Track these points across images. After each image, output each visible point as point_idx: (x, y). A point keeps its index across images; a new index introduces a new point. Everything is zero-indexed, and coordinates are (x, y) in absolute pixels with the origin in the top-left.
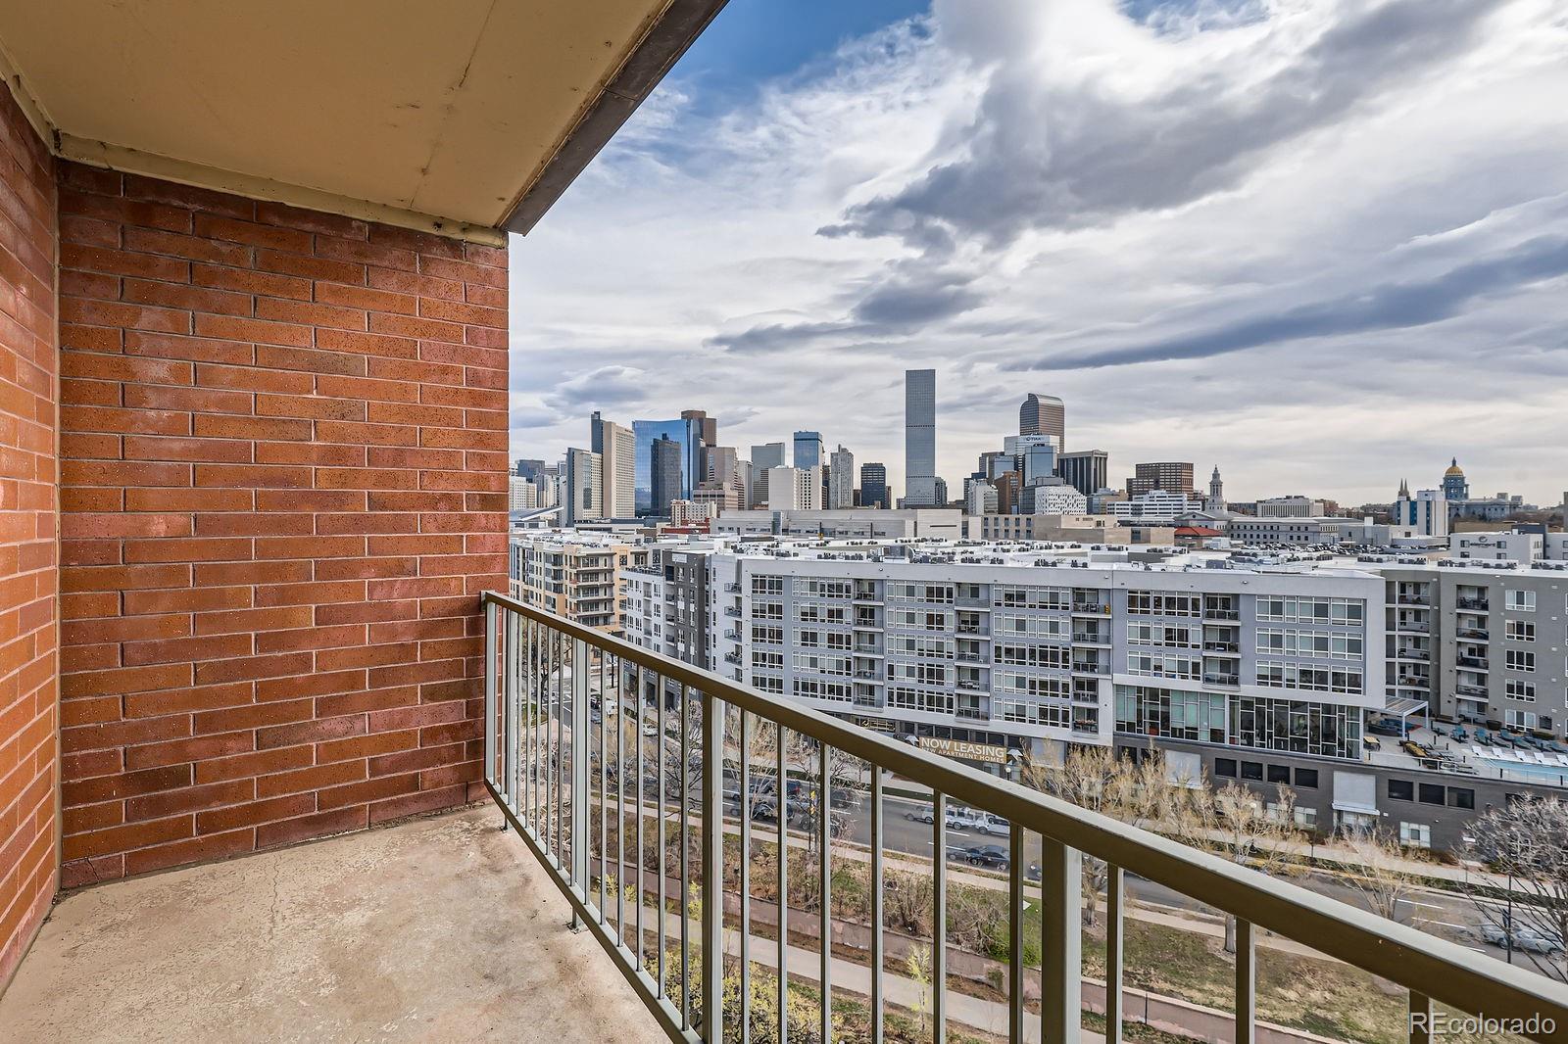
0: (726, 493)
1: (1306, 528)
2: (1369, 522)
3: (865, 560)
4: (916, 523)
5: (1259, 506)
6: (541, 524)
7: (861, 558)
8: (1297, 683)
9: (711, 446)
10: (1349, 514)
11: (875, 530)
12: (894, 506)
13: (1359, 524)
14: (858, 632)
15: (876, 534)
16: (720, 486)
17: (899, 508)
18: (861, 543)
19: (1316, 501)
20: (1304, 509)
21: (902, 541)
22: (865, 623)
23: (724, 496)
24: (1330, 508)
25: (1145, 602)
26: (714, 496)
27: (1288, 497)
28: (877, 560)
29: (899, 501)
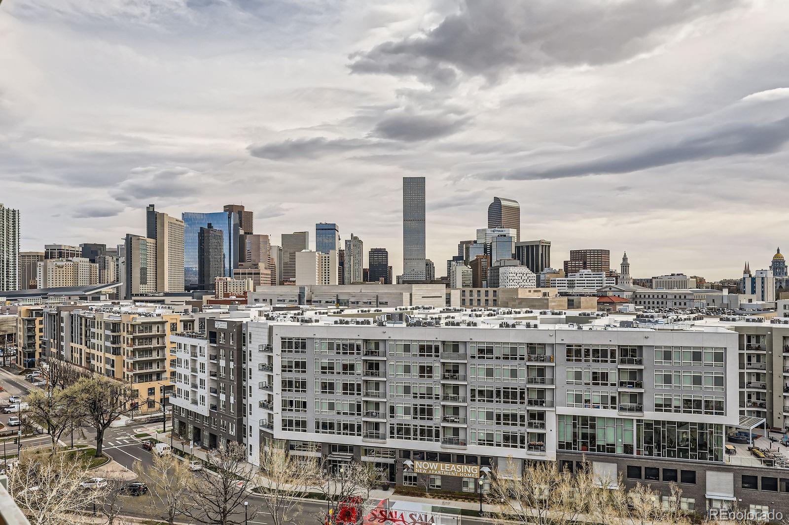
0: (261, 272)
1: (685, 297)
2: (725, 292)
3: (372, 325)
4: (411, 295)
5: (654, 281)
6: (102, 298)
7: (368, 323)
8: (682, 409)
9: (248, 233)
10: (713, 286)
11: (380, 300)
12: (394, 282)
13: (719, 294)
14: (366, 381)
15: (380, 304)
16: (256, 266)
17: (398, 283)
18: (369, 311)
19: (691, 277)
20: (683, 284)
21: (400, 309)
22: (372, 374)
23: (259, 274)
24: (700, 282)
25: (578, 352)
26: (251, 274)
27: (673, 275)
28: (381, 324)
29: (398, 278)
